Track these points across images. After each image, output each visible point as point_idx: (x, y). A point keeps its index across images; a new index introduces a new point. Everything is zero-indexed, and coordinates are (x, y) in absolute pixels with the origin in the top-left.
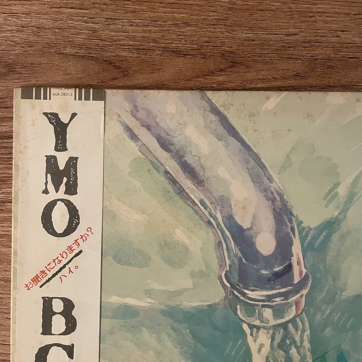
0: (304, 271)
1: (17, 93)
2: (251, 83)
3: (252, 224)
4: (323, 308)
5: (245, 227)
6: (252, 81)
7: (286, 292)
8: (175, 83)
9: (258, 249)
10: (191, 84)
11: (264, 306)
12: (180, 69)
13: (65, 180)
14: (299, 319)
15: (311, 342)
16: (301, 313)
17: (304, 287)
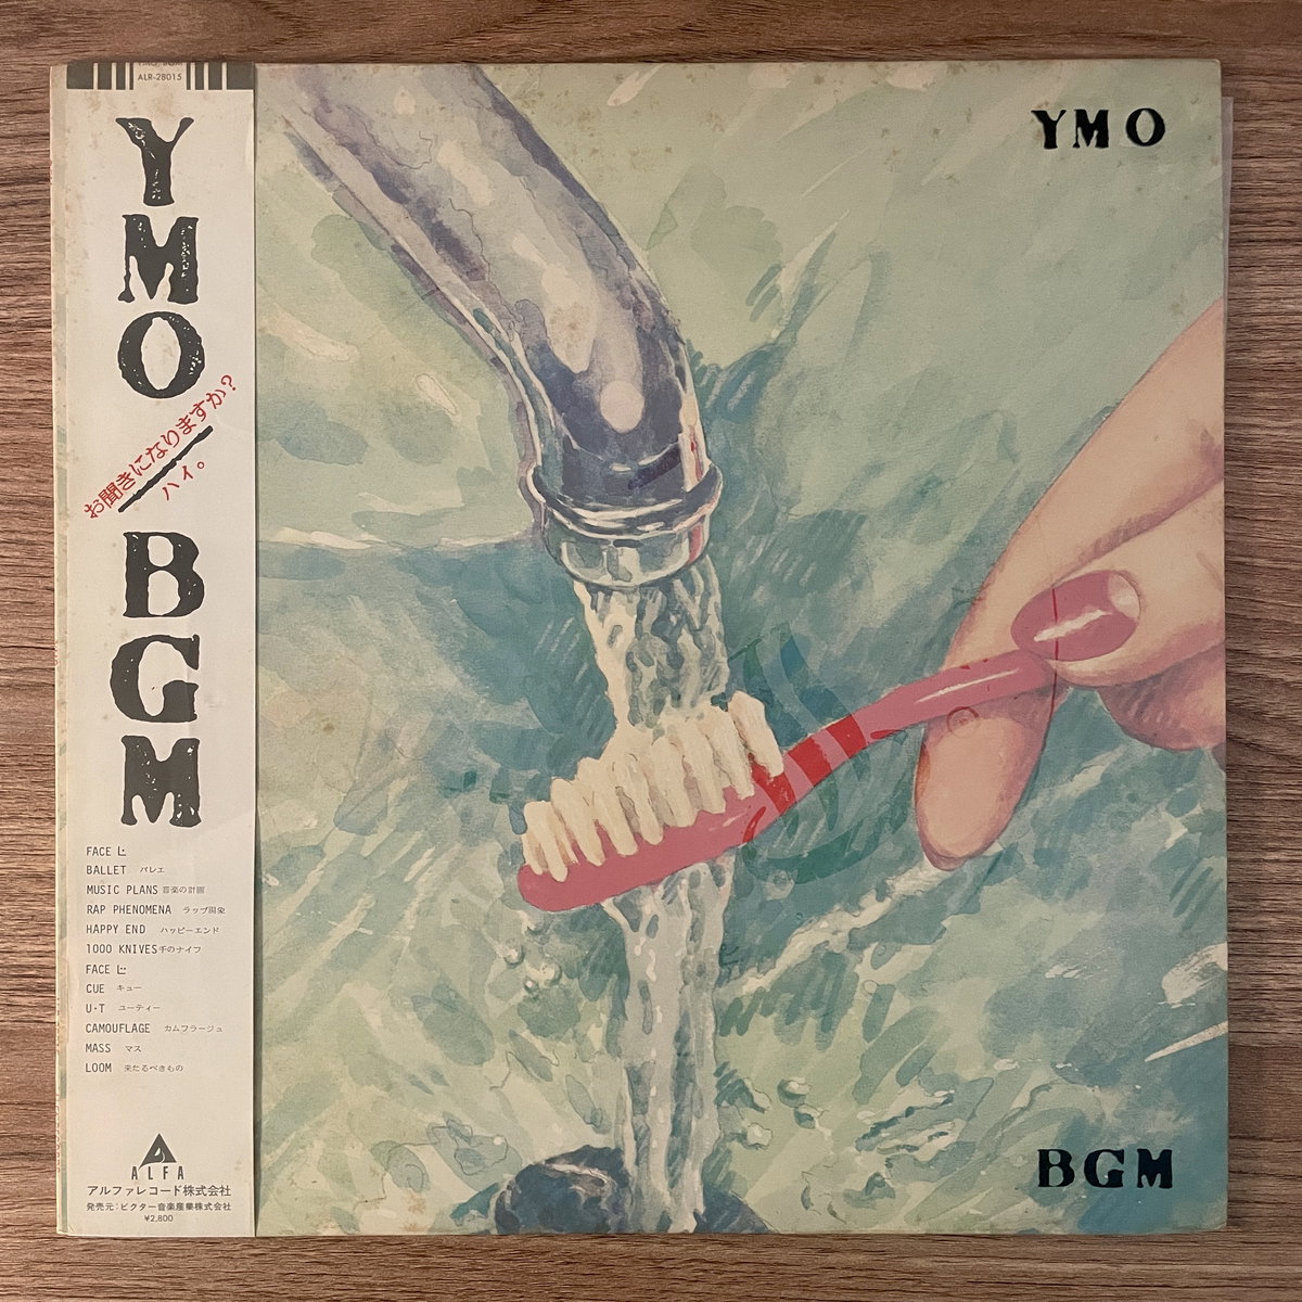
0: (707, 463)
1: (59, 75)
2: (585, 49)
3: (591, 362)
4: (749, 544)
5: (576, 370)
6: (586, 43)
7: (667, 511)
8: (413, 49)
9: (606, 416)
10: (452, 50)
11: (618, 543)
12: (425, 19)
13: (169, 268)
14: (698, 569)
15: (724, 619)
16: (702, 557)
17: (706, 500)
